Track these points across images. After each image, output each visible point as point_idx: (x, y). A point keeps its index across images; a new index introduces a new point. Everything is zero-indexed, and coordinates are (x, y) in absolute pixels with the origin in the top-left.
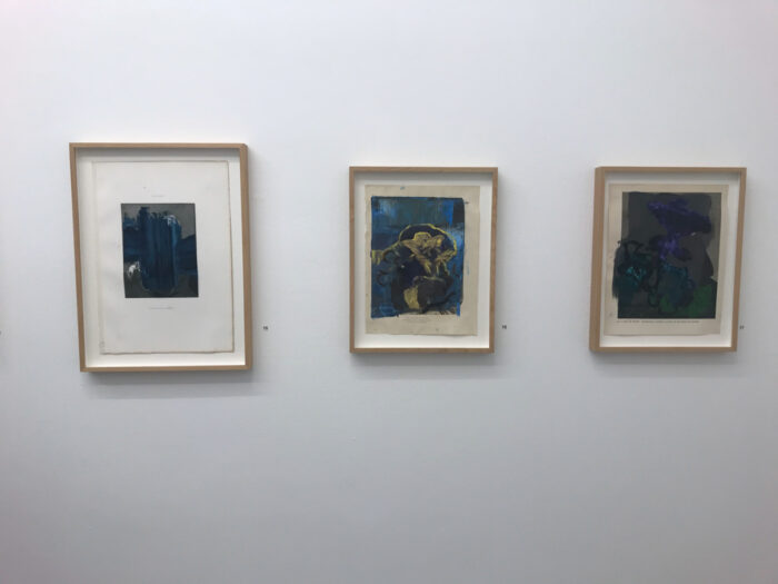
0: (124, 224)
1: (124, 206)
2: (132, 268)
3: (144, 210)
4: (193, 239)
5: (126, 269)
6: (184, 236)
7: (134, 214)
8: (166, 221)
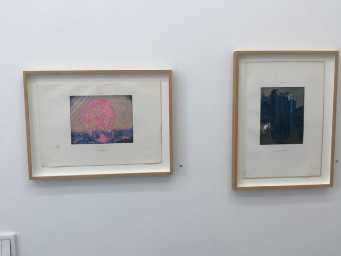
0: (262, 100)
1: (262, 89)
2: (265, 127)
3: (274, 91)
4: (302, 108)
5: (262, 127)
6: (297, 107)
7: (268, 94)
8: (288, 97)
